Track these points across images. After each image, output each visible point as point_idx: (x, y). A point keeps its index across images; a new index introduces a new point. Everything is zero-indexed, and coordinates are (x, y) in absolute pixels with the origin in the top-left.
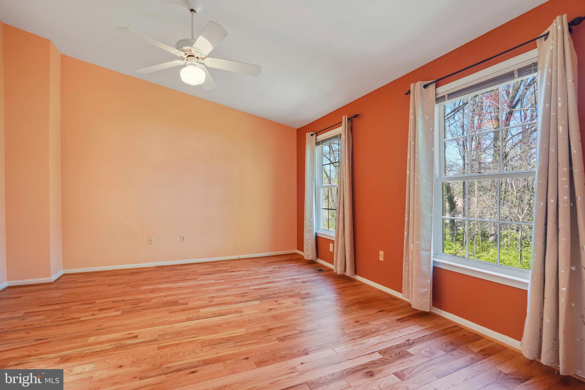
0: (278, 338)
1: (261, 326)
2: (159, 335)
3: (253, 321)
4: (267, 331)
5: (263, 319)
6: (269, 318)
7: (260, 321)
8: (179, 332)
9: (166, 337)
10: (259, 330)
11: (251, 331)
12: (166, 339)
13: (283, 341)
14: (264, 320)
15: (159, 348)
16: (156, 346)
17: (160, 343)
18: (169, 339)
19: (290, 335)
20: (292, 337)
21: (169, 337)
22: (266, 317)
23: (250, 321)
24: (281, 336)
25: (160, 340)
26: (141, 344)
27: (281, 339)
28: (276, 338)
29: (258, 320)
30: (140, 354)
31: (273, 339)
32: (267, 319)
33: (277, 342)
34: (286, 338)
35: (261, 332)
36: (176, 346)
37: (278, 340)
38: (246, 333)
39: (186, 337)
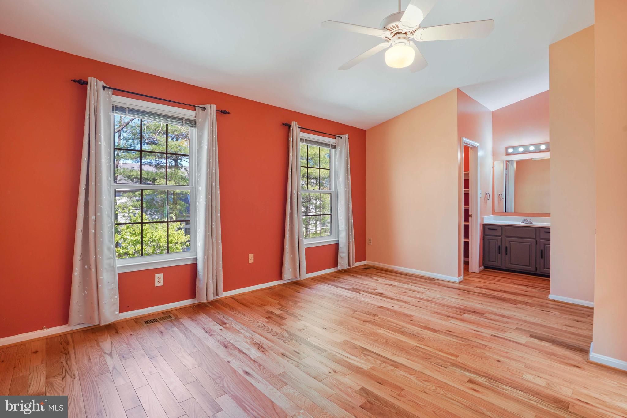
2: (446, 368)
8: (426, 360)
9: (442, 362)
12: (443, 360)
15: (457, 356)
16: (458, 359)
17: (452, 360)
18: (441, 359)
21: (439, 361)
25: (450, 362)
26: (470, 369)
30: (476, 361)
36: (442, 350)
39: (426, 351)
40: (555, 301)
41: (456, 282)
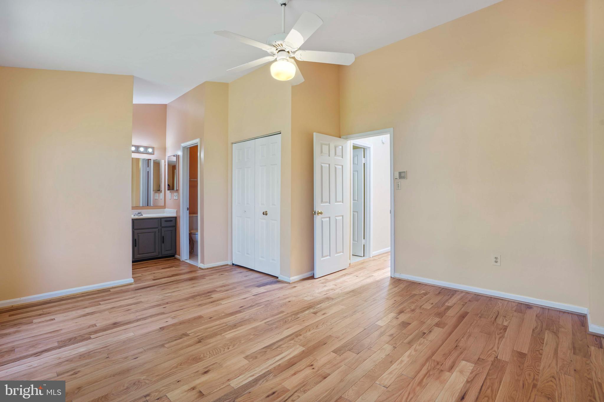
0: (189, 336)
1: (211, 343)
3: (223, 348)
4: (202, 340)
5: (212, 353)
6: (204, 357)
7: (215, 350)
10: (210, 339)
11: (219, 337)
13: (183, 334)
14: (209, 352)
19: (176, 340)
20: (174, 339)
22: (208, 356)
23: (227, 347)
24: (185, 338)
27: (185, 335)
28: (190, 335)
29: (218, 351)
31: (193, 333)
32: (207, 354)
33: (188, 332)
34: (180, 337)
35: (207, 337)
37: (188, 334)
38: (223, 334)
40: (208, 269)
41: (131, 283)
